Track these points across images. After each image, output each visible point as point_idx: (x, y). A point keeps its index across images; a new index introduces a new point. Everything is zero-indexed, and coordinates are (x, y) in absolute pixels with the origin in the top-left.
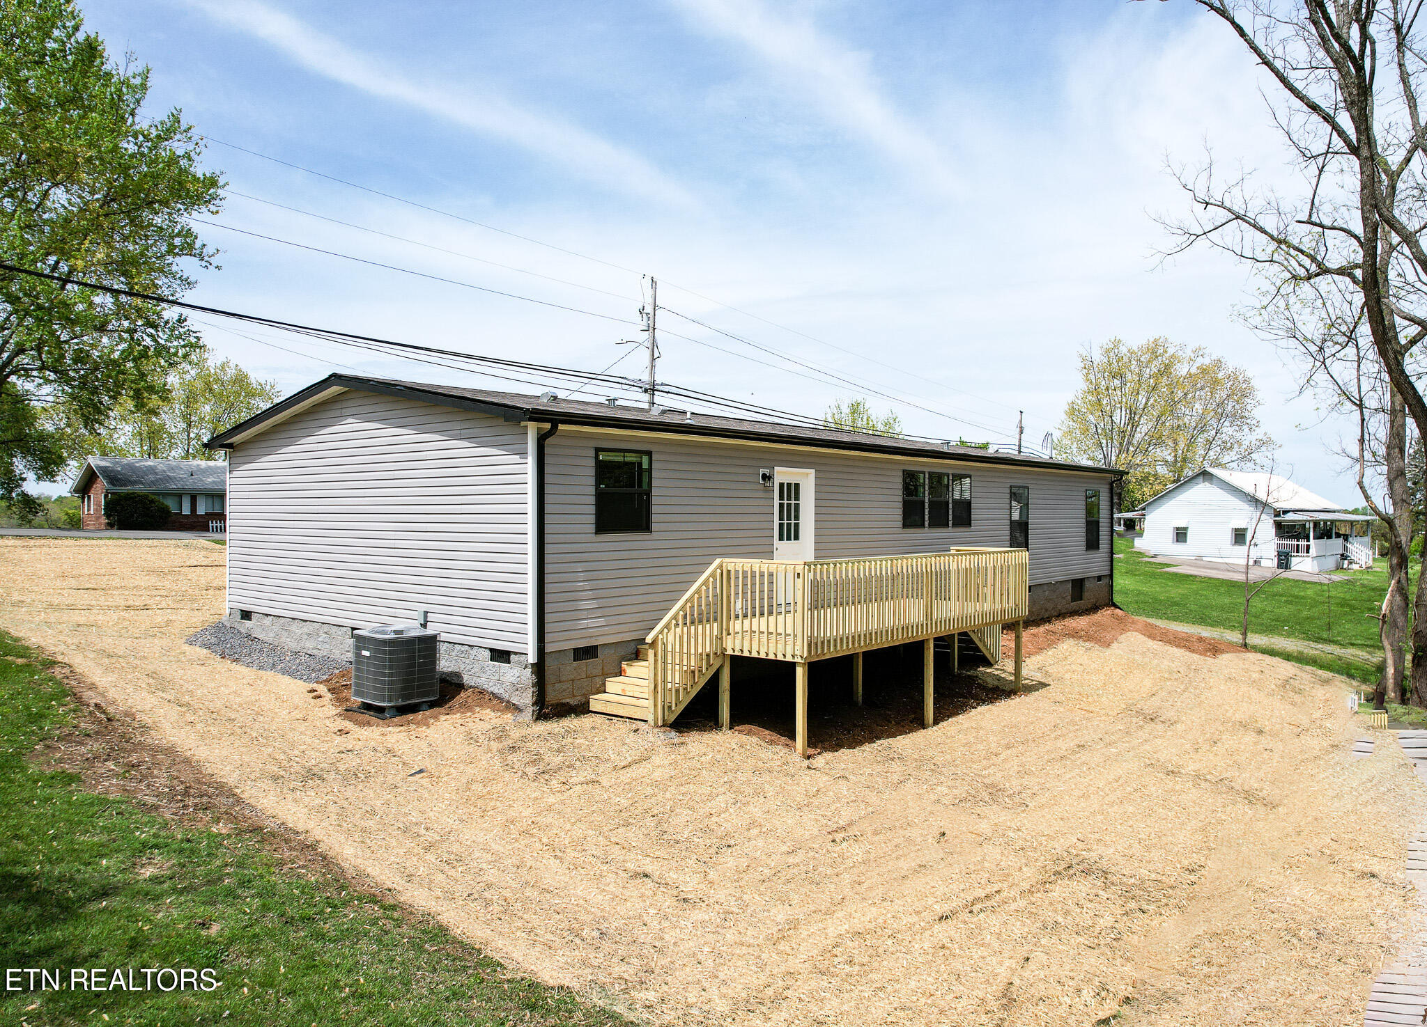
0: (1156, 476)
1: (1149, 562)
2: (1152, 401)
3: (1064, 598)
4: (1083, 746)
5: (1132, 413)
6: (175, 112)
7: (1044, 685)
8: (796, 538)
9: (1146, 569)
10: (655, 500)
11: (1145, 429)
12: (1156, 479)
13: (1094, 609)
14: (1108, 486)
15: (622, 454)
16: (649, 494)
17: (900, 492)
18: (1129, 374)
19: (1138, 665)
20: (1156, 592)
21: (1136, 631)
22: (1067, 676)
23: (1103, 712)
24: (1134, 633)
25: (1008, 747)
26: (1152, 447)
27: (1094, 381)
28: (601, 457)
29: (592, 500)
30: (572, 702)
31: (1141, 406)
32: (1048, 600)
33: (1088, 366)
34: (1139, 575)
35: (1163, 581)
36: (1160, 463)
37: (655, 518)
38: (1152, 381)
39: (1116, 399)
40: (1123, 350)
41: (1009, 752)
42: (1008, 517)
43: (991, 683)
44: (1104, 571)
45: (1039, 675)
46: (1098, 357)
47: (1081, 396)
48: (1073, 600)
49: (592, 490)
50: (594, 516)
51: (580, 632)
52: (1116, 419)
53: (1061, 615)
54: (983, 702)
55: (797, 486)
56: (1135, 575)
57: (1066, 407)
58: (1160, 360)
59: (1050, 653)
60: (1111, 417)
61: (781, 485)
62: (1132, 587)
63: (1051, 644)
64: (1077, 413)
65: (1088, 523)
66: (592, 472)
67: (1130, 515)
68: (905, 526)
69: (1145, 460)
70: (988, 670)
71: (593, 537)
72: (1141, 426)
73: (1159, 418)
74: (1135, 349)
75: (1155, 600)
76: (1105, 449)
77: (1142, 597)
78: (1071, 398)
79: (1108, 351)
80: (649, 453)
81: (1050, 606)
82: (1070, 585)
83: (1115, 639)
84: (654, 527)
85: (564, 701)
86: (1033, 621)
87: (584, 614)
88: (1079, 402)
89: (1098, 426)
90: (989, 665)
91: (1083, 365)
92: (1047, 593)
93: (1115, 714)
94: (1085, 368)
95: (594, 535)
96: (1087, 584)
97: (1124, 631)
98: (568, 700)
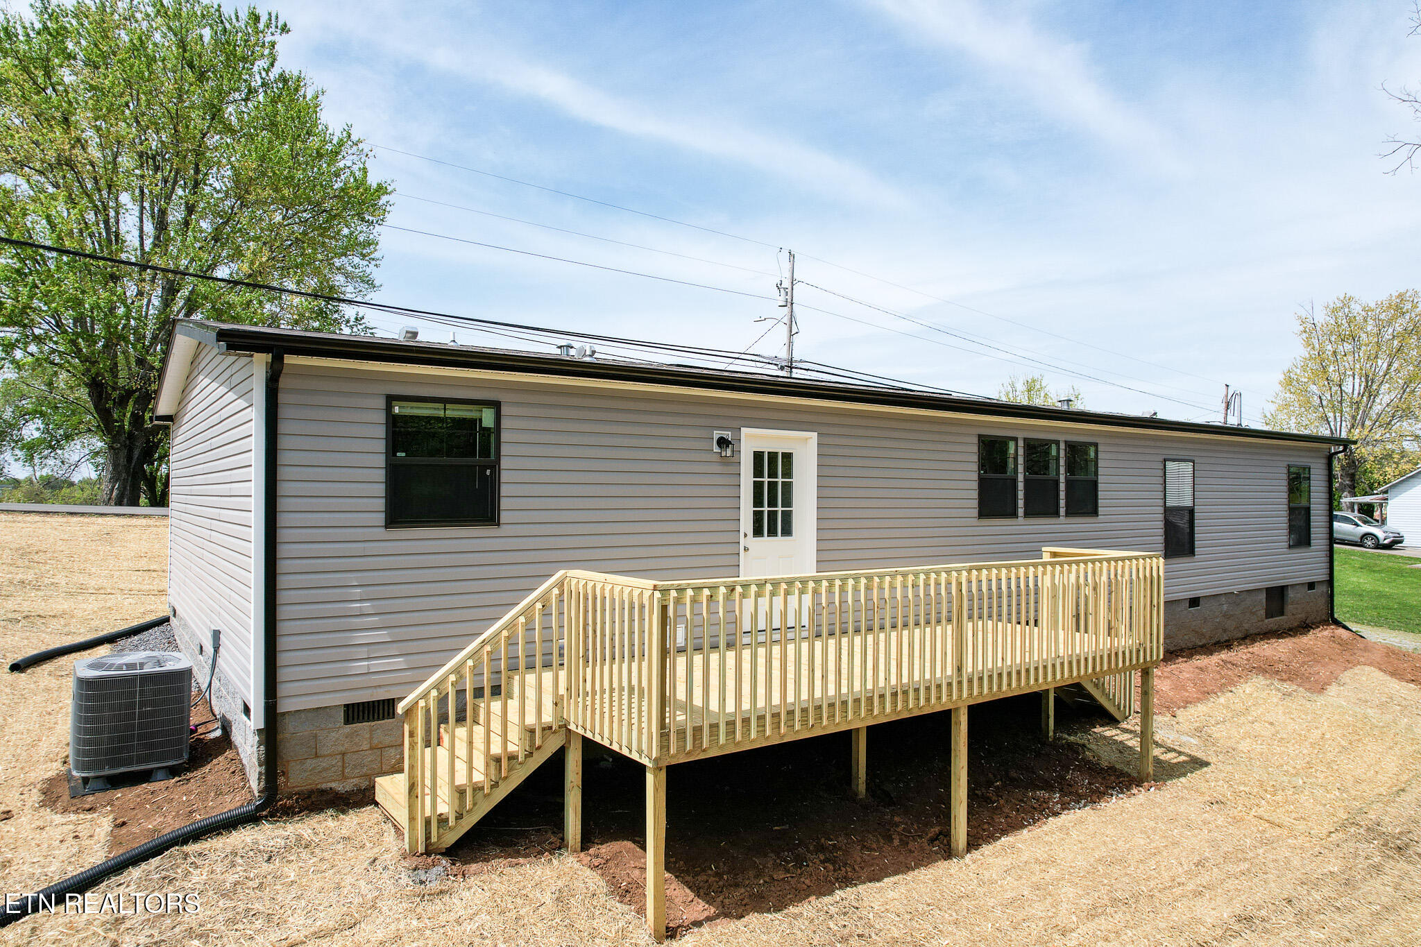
0: (1403, 454)
1: (1393, 556)
2: (1396, 365)
3: (1253, 613)
4: (1249, 919)
5: (1369, 380)
6: (346, 128)
7: (1197, 763)
8: (787, 531)
9: (1390, 564)
10: (505, 477)
11: (1386, 399)
12: (1403, 457)
13: (1304, 627)
14: (1324, 461)
15: (441, 406)
16: (495, 466)
17: (975, 467)
18: (1364, 336)
19: (1373, 727)
20: (1405, 594)
21: (1371, 664)
22: (1244, 746)
23: (1301, 826)
24: (1367, 668)
25: (1092, 914)
26: (1396, 421)
27: (1317, 346)
28: (397, 410)
29: (381, 475)
30: (339, 787)
31: (1381, 373)
32: (1226, 616)
33: (1309, 330)
34: (1379, 572)
35: (1415, 580)
36: (1408, 438)
37: (505, 504)
38: (1396, 342)
39: (1347, 364)
40: (1356, 309)
41: (1092, 926)
42: (1161, 502)
43: (1107, 757)
44: (1320, 575)
45: (1194, 741)
46: (1321, 317)
47: (1300, 364)
48: (1269, 615)
49: (381, 460)
50: (383, 501)
51: (352, 679)
52: (1347, 388)
53: (1249, 638)
54: (1078, 798)
55: (788, 457)
56: (1374, 571)
57: (1282, 377)
58: (1407, 317)
59: (1222, 700)
60: (1340, 387)
61: (758, 456)
62: (1369, 587)
63: (1226, 685)
64: (1295, 383)
65: (1292, 511)
66: (381, 432)
67: (1367, 499)
68: (982, 515)
69: (1388, 435)
70: (1108, 734)
71: (382, 533)
72: (1381, 397)
73: (1407, 384)
74: (1373, 305)
75: (1404, 606)
76: (1332, 424)
77: (1384, 601)
78: (1287, 366)
79: (1335, 310)
80: (496, 405)
81: (1231, 624)
82: (1263, 596)
83: (1333, 678)
84: (504, 517)
85: (324, 786)
86: (1201, 647)
87: (363, 652)
88: (1298, 371)
89: (1324, 398)
90: (1111, 721)
91: (1302, 328)
92: (1225, 607)
93: (1325, 832)
94: (1305, 332)
95: (383, 529)
96: (1291, 594)
97: (1350, 664)
98: (333, 785)
